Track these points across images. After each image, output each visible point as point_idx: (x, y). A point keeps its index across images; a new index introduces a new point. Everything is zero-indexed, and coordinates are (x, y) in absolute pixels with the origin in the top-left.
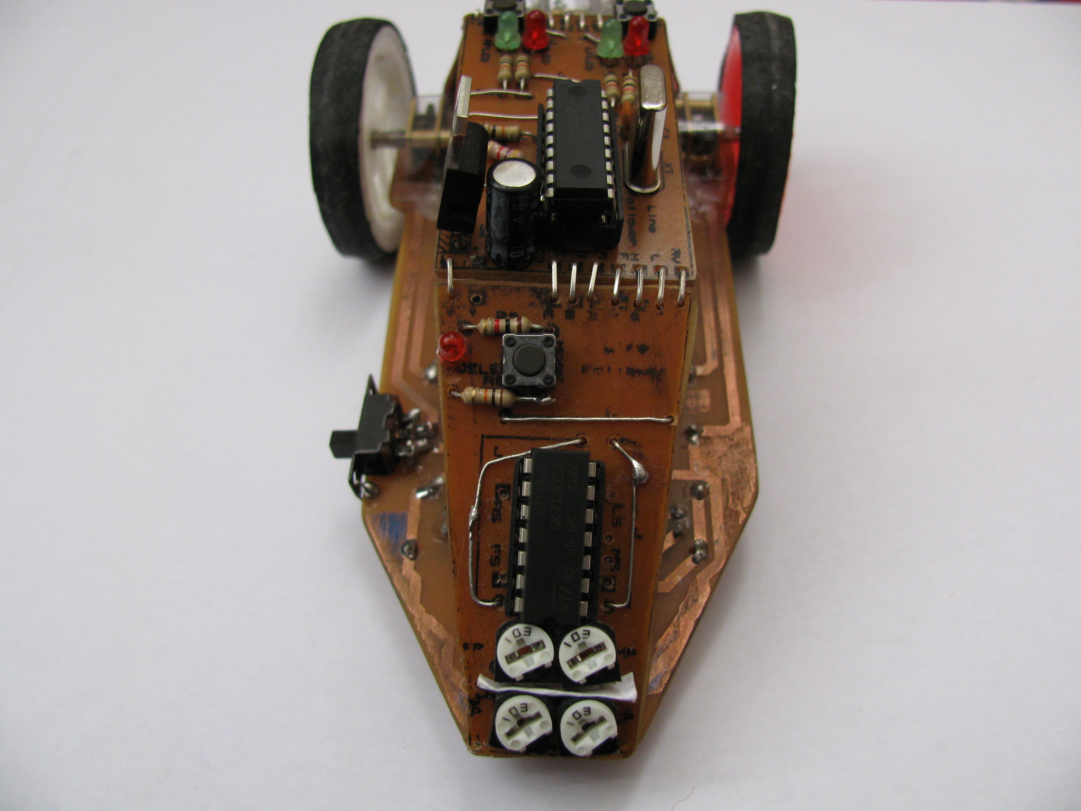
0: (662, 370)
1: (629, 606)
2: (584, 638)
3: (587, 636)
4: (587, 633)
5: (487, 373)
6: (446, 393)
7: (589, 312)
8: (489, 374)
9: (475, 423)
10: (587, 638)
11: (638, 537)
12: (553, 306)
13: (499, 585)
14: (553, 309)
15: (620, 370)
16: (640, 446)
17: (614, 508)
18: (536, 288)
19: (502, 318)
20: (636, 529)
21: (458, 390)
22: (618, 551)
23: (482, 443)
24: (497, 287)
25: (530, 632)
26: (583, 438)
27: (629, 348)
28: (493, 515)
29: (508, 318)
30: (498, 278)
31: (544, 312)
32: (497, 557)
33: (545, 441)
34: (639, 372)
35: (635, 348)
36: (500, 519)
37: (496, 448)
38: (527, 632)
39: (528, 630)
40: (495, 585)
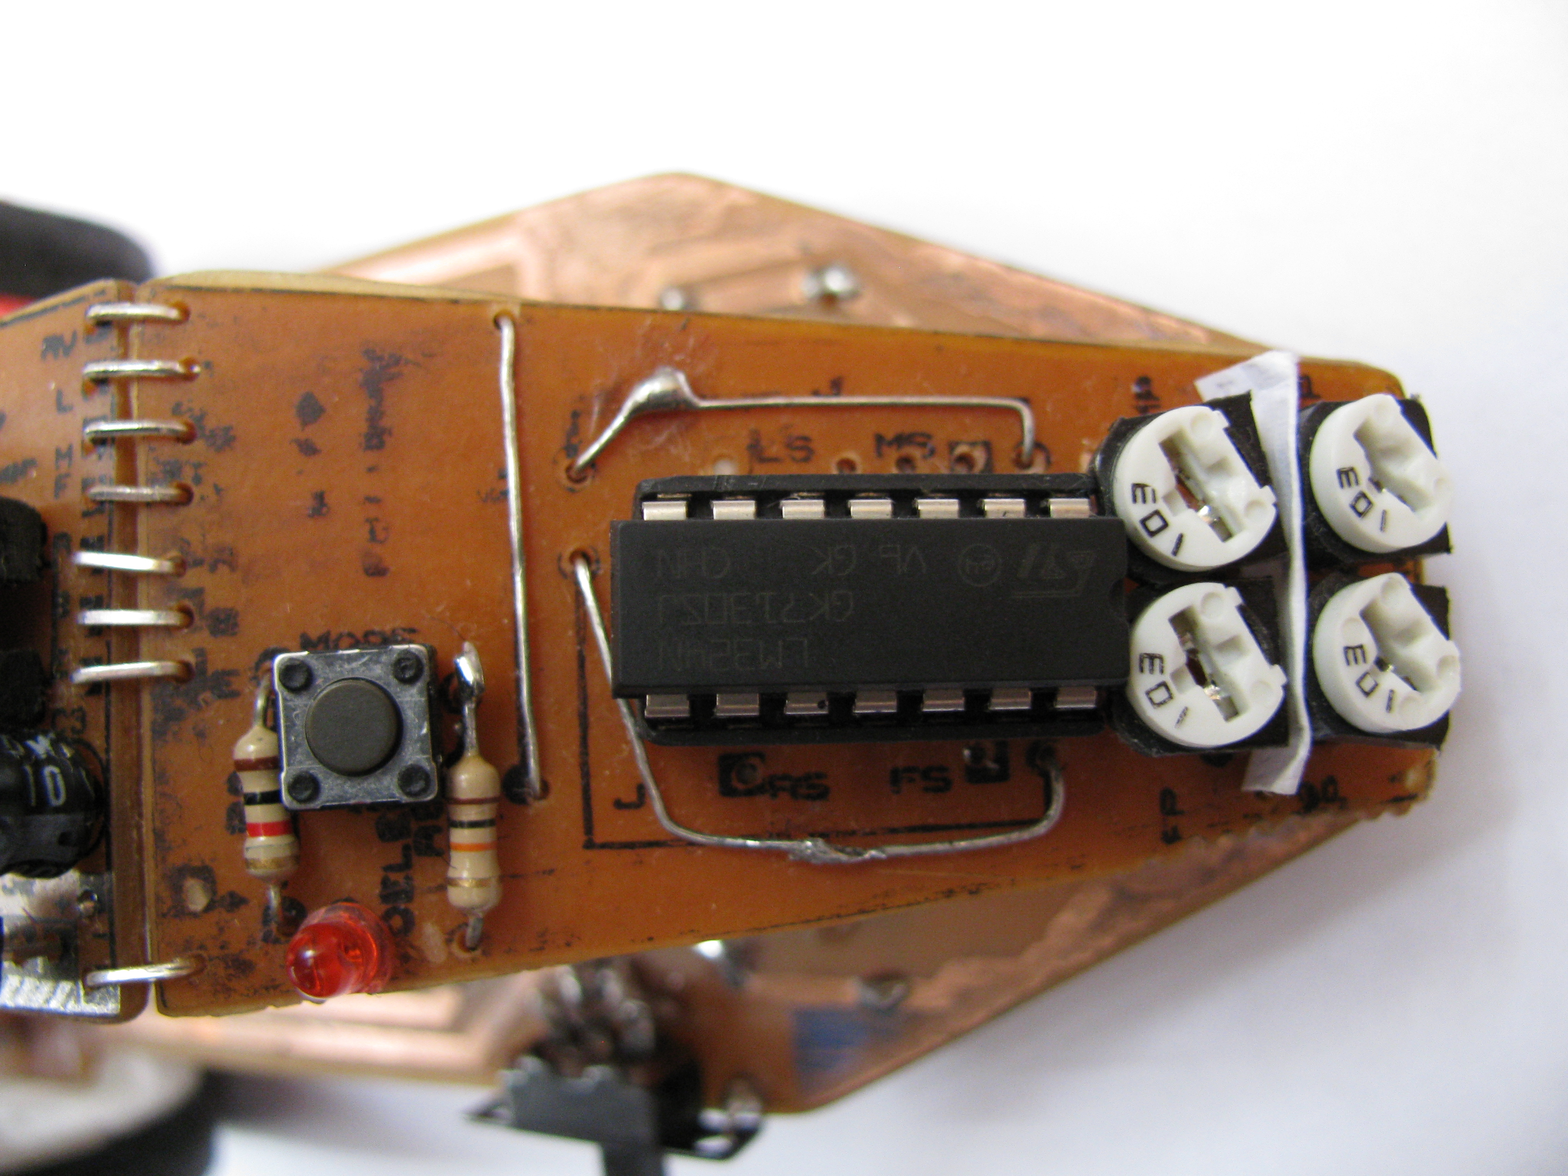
0: (370, 354)
1: (1026, 400)
2: (1154, 500)
3: (1148, 491)
4: (1139, 493)
5: (406, 848)
6: (474, 960)
7: (213, 568)
8: (409, 841)
9: (551, 872)
10: (1154, 492)
11: (837, 387)
12: (203, 672)
13: (1002, 760)
14: (210, 670)
15: (371, 470)
16: (582, 398)
17: (763, 460)
18: (154, 723)
19: (241, 816)
20: (816, 393)
21: (459, 927)
22: (879, 439)
23: (604, 846)
24: (159, 836)
25: (1152, 657)
26: (573, 559)
27: (308, 449)
28: (809, 797)
29: (242, 799)
30: (135, 834)
31: (220, 697)
32: (926, 774)
33: (589, 666)
34: (375, 416)
35: (312, 433)
36: (819, 776)
37: (619, 805)
38: (1152, 664)
39: (1147, 663)
40: (1002, 776)
